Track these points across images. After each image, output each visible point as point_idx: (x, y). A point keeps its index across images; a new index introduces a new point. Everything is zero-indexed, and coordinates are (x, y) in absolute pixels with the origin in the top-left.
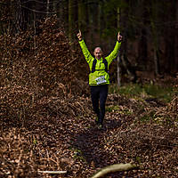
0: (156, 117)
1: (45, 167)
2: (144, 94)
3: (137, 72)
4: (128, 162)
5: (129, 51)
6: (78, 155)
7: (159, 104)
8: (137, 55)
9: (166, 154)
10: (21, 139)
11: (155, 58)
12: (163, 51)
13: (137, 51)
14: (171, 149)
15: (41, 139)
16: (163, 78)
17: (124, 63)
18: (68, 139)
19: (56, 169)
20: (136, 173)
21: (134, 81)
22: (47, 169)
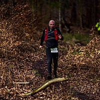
0: (80, 51)
1: (17, 80)
2: (74, 39)
3: (71, 27)
5: (66, 15)
6: (36, 73)
7: (82, 45)
8: (70, 17)
11: (81, 19)
12: (86, 15)
13: (70, 15)
14: (88, 69)
15: (16, 65)
16: (85, 30)
17: (63, 22)
18: (31, 64)
19: (23, 81)
21: (69, 32)
22: (19, 81)
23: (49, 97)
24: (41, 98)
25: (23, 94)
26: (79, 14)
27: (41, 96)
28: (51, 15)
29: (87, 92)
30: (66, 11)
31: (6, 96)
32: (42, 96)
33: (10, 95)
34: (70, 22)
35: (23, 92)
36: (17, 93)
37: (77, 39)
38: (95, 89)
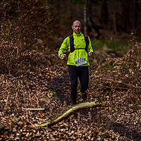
1: (28, 105)
2: (105, 48)
3: (100, 30)
4: (93, 101)
5: (94, 13)
6: (53, 96)
7: (117, 56)
9: (122, 95)
10: (8, 84)
11: (114, 19)
12: (121, 13)
14: (127, 90)
15: (24, 84)
16: (120, 35)
17: (90, 23)
18: (46, 83)
19: (36, 107)
20: (99, 110)
21: (98, 38)
22: (29, 107)
23: (74, 129)
24: (62, 130)
25: (37, 125)
26: (112, 13)
27: (62, 128)
28: (72, 14)
29: (125, 122)
30: (94, 7)
31: (12, 128)
32: (64, 127)
33: (19, 126)
34: (99, 24)
35: (37, 122)
36: (28, 124)
37: (109, 48)
38: (137, 118)
